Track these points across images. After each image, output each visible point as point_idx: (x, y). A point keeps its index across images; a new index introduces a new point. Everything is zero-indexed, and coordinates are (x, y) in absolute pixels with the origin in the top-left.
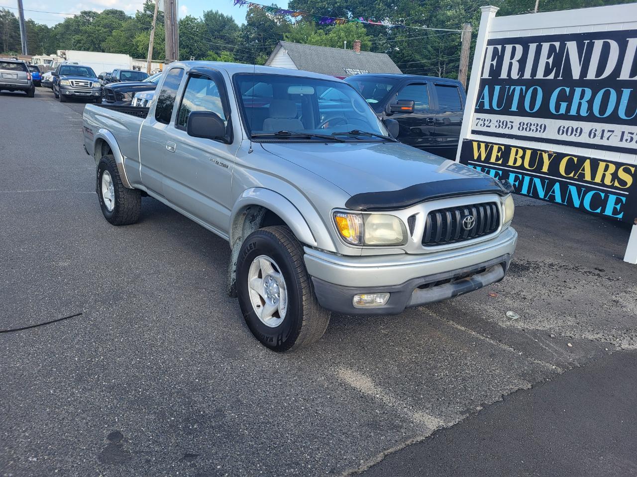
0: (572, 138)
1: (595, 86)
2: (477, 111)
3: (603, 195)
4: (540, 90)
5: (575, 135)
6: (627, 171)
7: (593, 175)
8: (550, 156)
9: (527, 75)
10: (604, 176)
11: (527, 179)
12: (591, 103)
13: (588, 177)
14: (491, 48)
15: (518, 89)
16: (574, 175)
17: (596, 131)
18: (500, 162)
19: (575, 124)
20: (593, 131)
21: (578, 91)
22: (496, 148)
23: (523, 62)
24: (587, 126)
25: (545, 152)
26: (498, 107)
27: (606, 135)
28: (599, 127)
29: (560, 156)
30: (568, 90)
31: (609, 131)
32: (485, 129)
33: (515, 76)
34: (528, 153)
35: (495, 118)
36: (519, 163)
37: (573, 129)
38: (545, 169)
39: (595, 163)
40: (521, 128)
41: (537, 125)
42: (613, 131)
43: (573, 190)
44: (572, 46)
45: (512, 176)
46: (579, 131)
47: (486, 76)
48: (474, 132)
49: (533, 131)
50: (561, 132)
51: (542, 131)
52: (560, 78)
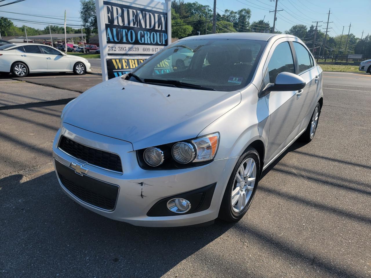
0: (148, 53)
1: (150, 31)
4: (133, 32)
8: (143, 61)
9: (126, 24)
12: (150, 37)
18: (128, 68)
20: (153, 49)
21: (146, 33)
22: (124, 61)
23: (123, 17)
24: (151, 47)
25: (141, 59)
26: (117, 40)
27: (156, 50)
30: (142, 32)
33: (121, 24)
37: (147, 49)
40: (130, 50)
41: (136, 48)
42: (158, 48)
44: (139, 13)
49: (135, 51)
50: (144, 50)
51: (138, 51)
52: (139, 27)
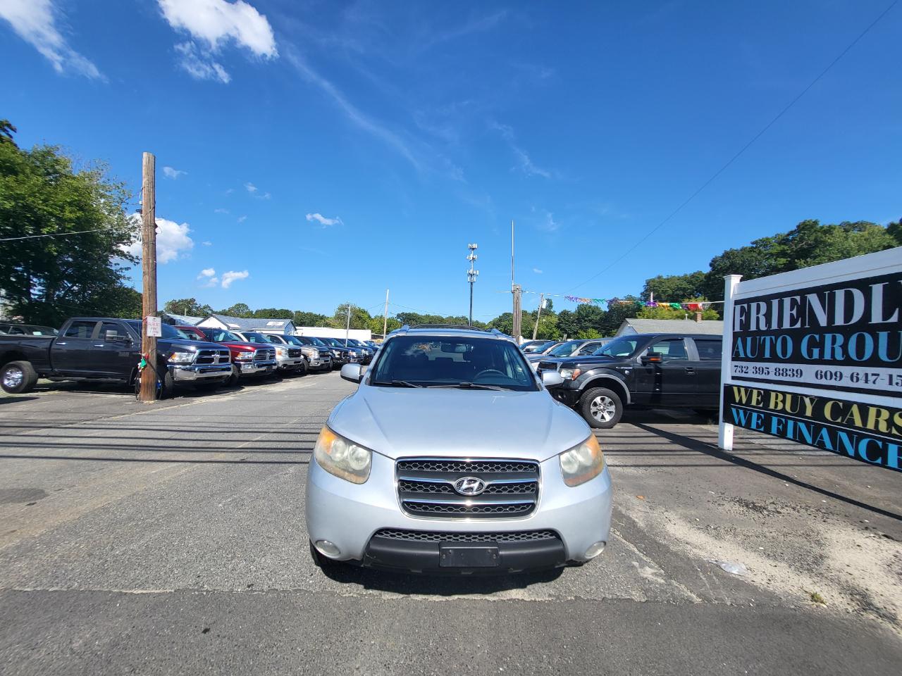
0: (833, 382)
1: (846, 331)
2: (733, 359)
3: (880, 444)
4: (789, 339)
5: (836, 379)
7: (864, 421)
8: (812, 400)
9: (774, 326)
10: (877, 422)
11: (791, 423)
12: (845, 347)
13: (858, 423)
14: (738, 307)
15: (768, 339)
16: (843, 420)
17: (858, 374)
18: (761, 405)
19: (833, 369)
20: (855, 375)
21: (828, 337)
22: (755, 392)
23: (768, 316)
24: (847, 371)
25: (806, 396)
26: (752, 355)
27: (871, 378)
28: (861, 371)
29: (823, 401)
30: (817, 337)
31: (873, 375)
32: (743, 375)
33: (763, 327)
34: (789, 397)
35: (751, 365)
36: (780, 406)
37: (831, 373)
38: (809, 413)
39: (864, 408)
40: (777, 374)
41: (793, 370)
42: (878, 375)
43: (844, 436)
44: (813, 299)
45: (775, 420)
46: (838, 375)
47: (737, 329)
48: (733, 378)
49: (790, 375)
50: (819, 376)
51: (799, 376)
52: (807, 326)
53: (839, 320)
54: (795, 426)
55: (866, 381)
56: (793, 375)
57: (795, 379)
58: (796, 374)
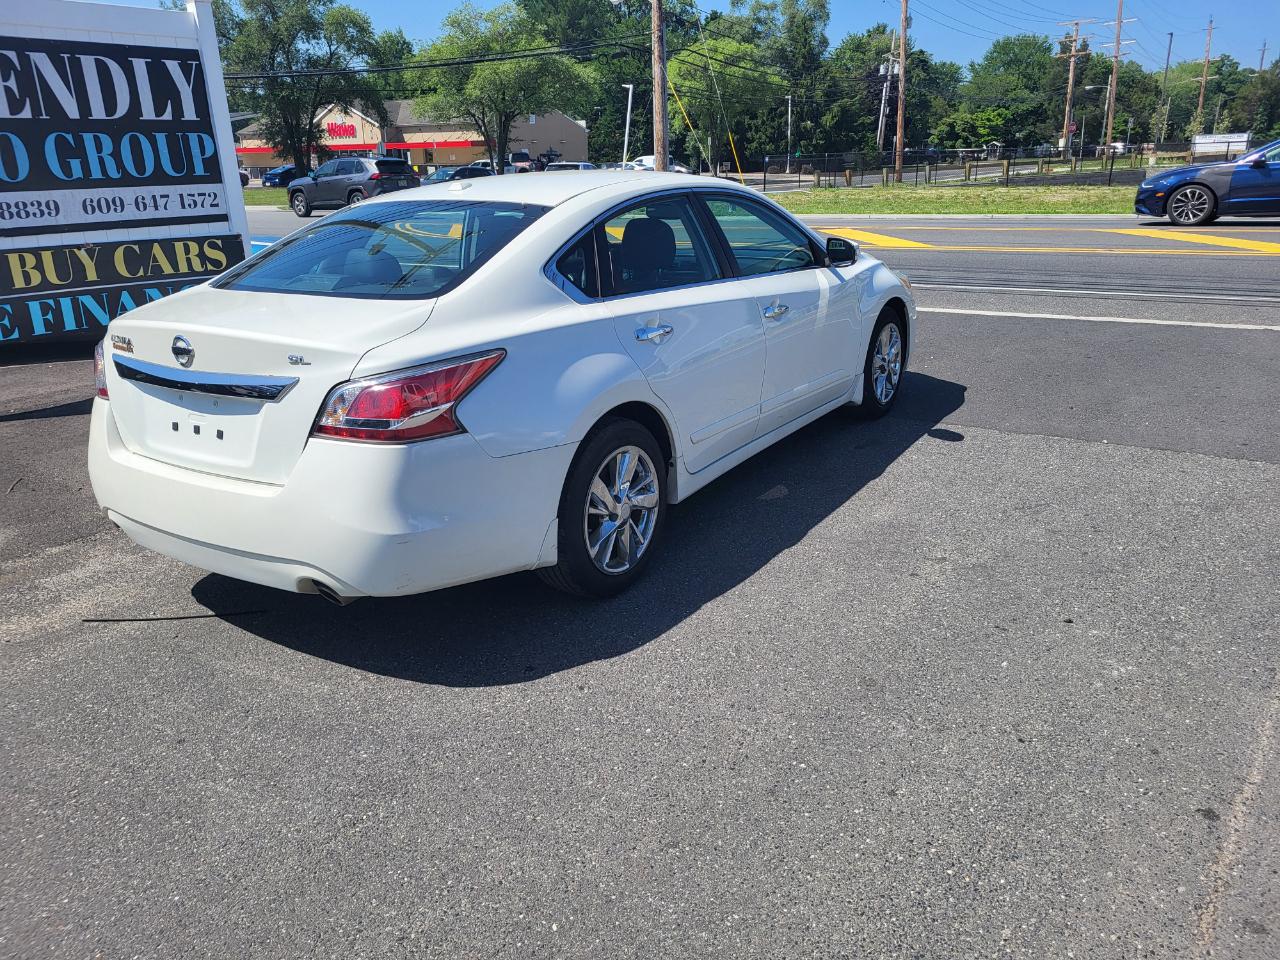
0: (113, 217)
4: (15, 140)
5: (115, 210)
6: (213, 246)
7: (174, 264)
8: (90, 252)
10: (189, 261)
11: (66, 304)
12: (116, 155)
13: (168, 269)
16: (146, 272)
17: (143, 198)
19: (108, 193)
20: (140, 200)
21: (88, 139)
24: (128, 194)
25: (79, 247)
27: (161, 202)
28: (145, 192)
29: (109, 248)
30: (69, 137)
31: (162, 196)
34: (47, 257)
36: (36, 279)
38: (92, 275)
39: (168, 245)
40: (7, 215)
41: (39, 204)
42: (167, 196)
43: (155, 294)
45: (34, 307)
46: (118, 203)
49: (35, 215)
50: (89, 208)
51: (53, 213)
52: (45, 117)
53: (98, 112)
54: (76, 305)
55: (156, 208)
56: (42, 214)
57: (47, 221)
58: (46, 211)
